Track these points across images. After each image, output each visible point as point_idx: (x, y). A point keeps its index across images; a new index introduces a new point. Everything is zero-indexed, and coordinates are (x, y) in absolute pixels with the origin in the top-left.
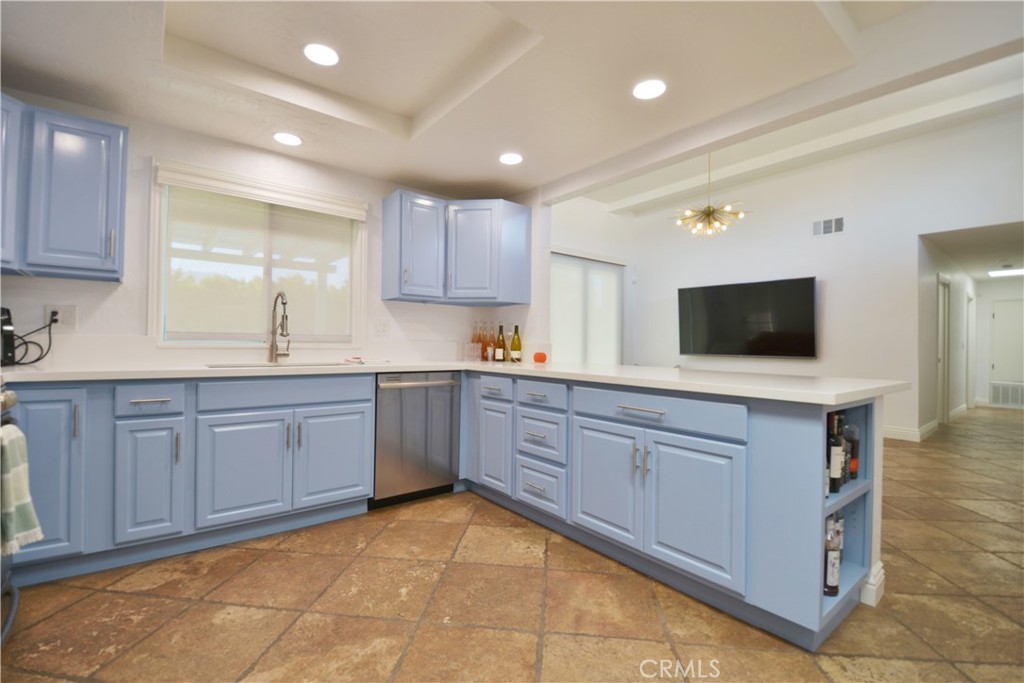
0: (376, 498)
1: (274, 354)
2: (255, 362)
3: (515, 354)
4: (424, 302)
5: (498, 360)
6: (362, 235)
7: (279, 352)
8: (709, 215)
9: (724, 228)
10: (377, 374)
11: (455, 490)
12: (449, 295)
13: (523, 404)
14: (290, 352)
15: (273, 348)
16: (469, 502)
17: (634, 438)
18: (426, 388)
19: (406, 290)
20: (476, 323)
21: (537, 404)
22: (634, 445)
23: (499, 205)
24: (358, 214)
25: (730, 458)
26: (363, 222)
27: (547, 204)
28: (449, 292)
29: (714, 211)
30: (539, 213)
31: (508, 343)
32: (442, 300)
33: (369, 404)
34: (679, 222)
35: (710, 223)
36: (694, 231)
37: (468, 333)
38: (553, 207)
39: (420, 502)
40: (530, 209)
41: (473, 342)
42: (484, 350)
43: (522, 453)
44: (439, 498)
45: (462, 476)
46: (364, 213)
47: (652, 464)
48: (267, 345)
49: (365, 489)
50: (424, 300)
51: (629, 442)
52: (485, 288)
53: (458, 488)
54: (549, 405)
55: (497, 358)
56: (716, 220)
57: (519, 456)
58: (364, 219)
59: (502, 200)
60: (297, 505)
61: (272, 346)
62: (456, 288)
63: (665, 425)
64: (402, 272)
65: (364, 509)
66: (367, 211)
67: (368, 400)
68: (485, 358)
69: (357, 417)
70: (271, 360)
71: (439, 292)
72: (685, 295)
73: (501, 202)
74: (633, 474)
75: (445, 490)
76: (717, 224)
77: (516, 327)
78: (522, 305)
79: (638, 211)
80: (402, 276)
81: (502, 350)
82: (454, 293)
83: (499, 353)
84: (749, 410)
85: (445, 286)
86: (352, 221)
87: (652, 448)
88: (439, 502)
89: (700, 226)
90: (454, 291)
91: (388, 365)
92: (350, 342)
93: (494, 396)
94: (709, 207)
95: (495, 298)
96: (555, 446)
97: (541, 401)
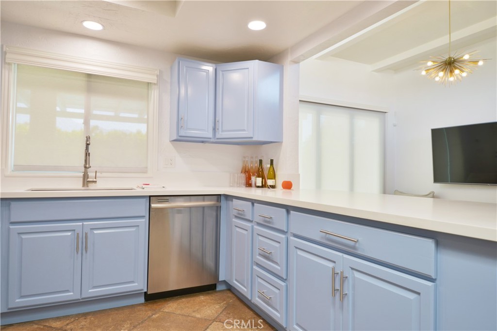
0: (148, 293)
1: (86, 181)
2: (73, 186)
3: (270, 182)
4: (203, 142)
5: (258, 187)
6: (154, 93)
7: (89, 180)
8: (450, 65)
9: (464, 74)
10: (150, 197)
11: (217, 289)
12: (218, 136)
13: (259, 224)
14: (97, 180)
15: (85, 176)
16: (225, 300)
17: (335, 262)
18: (203, 207)
19: (182, 133)
20: (245, 157)
21: (267, 224)
22: (333, 269)
23: (255, 65)
24: (152, 79)
25: (419, 294)
26: (155, 84)
27: (296, 62)
28: (217, 133)
29: (455, 61)
30: (289, 68)
31: (266, 173)
32: (212, 140)
33: (144, 220)
34: (424, 73)
35: (451, 72)
36: (437, 79)
37: (240, 166)
38: (301, 63)
39: (187, 297)
40: (283, 66)
41: (242, 172)
42: (248, 179)
43: (258, 265)
44: (203, 295)
45: (221, 279)
46: (155, 77)
47: (348, 289)
48: (82, 174)
49: (140, 285)
50: (203, 141)
51: (331, 265)
52: (244, 130)
53: (220, 288)
54: (274, 226)
55: (257, 185)
56: (456, 68)
57: (255, 267)
58: (156, 82)
59: (257, 61)
60: (85, 295)
61: (84, 175)
62: (223, 131)
63: (359, 252)
64: (179, 119)
65: (142, 300)
66: (157, 76)
67: (143, 217)
68: (249, 185)
69: (133, 229)
70: (84, 185)
71: (209, 134)
72: (437, 134)
73: (256, 62)
74: (334, 295)
75: (209, 289)
76: (457, 72)
77: (272, 161)
78: (276, 143)
79: (397, 68)
80: (179, 122)
81: (261, 179)
82: (221, 134)
83: (259, 181)
84: (437, 244)
85: (214, 129)
86: (148, 83)
87: (348, 273)
88: (202, 298)
89: (441, 74)
90: (220, 133)
91: (163, 189)
92: (146, 172)
93: (240, 216)
94: (450, 58)
95: (252, 138)
96: (278, 262)
97: (269, 222)
